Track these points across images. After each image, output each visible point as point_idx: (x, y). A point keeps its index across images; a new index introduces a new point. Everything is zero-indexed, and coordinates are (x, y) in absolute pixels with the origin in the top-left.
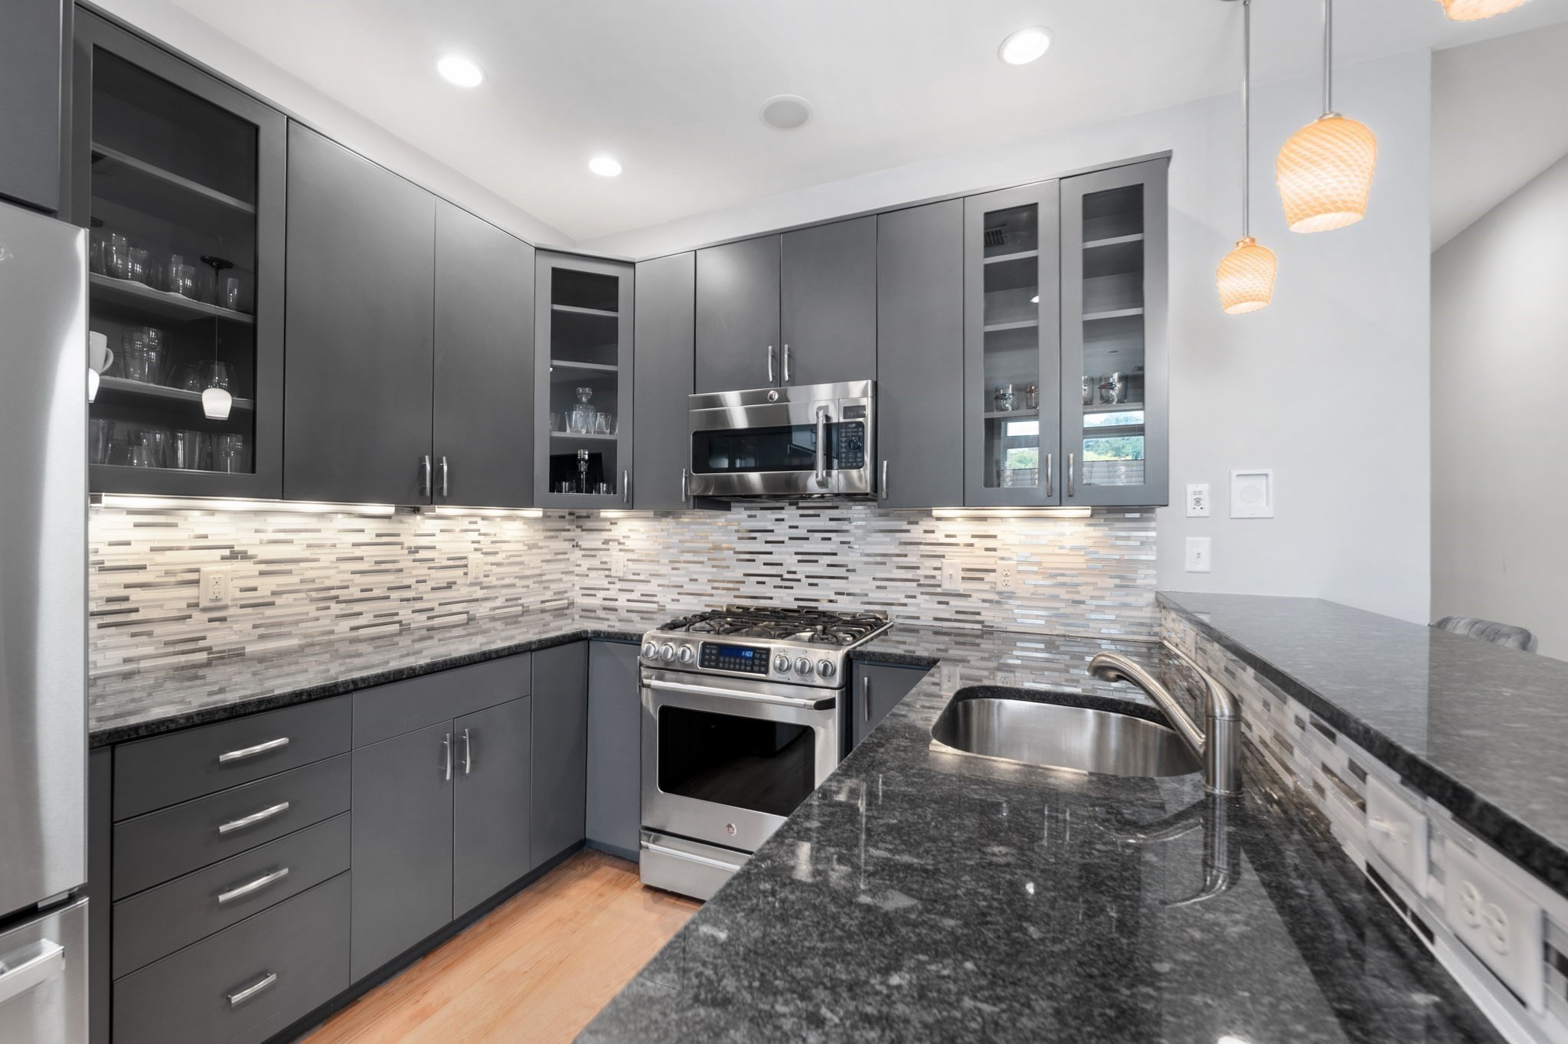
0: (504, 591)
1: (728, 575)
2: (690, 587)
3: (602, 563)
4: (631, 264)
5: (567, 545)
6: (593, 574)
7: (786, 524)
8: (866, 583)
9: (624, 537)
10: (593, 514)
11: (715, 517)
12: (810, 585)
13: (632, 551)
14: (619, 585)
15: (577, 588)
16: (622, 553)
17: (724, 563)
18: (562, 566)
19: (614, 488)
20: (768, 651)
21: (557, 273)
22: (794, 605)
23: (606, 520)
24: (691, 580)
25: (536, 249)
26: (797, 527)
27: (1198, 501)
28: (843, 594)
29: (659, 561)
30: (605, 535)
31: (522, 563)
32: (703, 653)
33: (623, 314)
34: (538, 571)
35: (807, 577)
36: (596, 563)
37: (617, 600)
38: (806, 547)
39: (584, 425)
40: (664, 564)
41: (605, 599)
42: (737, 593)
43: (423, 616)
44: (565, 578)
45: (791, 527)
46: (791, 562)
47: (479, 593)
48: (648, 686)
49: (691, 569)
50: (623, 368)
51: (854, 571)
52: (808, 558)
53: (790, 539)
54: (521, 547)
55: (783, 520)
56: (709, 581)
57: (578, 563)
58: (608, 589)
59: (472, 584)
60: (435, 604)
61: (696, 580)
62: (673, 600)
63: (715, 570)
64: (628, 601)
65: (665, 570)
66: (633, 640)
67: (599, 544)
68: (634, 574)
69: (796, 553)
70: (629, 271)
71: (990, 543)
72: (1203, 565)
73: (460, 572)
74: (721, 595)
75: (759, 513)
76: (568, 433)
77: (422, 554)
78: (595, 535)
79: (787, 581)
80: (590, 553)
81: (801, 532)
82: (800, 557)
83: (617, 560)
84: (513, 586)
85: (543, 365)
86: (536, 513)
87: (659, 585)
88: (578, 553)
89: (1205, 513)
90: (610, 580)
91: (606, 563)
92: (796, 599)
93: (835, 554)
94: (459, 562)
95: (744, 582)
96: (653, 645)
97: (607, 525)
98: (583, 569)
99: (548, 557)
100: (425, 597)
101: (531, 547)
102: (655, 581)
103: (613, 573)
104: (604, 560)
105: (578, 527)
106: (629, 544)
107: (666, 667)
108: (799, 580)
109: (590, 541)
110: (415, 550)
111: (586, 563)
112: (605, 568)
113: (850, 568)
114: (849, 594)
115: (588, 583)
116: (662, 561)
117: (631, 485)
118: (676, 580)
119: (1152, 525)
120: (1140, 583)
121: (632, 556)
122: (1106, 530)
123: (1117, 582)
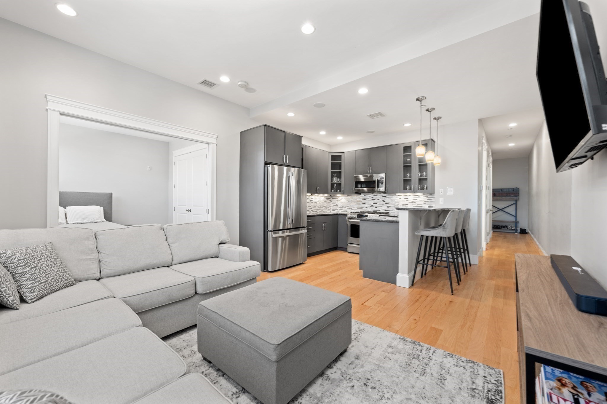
0: (321, 209)
1: (360, 206)
2: (353, 209)
4: (344, 153)
5: (330, 201)
6: (335, 207)
7: (371, 197)
8: (385, 207)
11: (357, 196)
13: (342, 202)
14: (340, 208)
17: (360, 204)
18: (329, 205)
19: (340, 191)
20: (367, 215)
21: (332, 156)
22: (373, 211)
23: (337, 196)
25: (329, 152)
27: (442, 192)
30: (337, 199)
31: (323, 204)
32: (357, 216)
33: (342, 161)
34: (325, 206)
35: (375, 206)
36: (335, 204)
38: (375, 201)
39: (335, 180)
42: (361, 209)
43: (312, 211)
44: (330, 207)
46: (372, 204)
47: (318, 209)
48: (349, 221)
49: (353, 205)
50: (342, 170)
52: (375, 203)
53: (372, 199)
54: (323, 201)
56: (357, 207)
59: (317, 207)
60: (313, 210)
63: (358, 205)
65: (349, 205)
66: (346, 215)
67: (336, 201)
68: (342, 206)
69: (373, 202)
70: (344, 154)
71: (407, 200)
72: (442, 203)
73: (316, 205)
74: (359, 209)
75: (366, 195)
76: (333, 182)
77: (312, 202)
78: (335, 199)
79: (371, 207)
80: (334, 203)
81: (374, 198)
83: (339, 204)
84: (322, 208)
85: (330, 170)
86: (326, 195)
88: (332, 203)
89: (443, 194)
93: (380, 202)
94: (316, 203)
95: (363, 207)
96: (349, 216)
97: (337, 198)
99: (327, 203)
100: (312, 208)
101: (325, 201)
104: (337, 204)
105: (331, 198)
106: (342, 201)
107: (351, 218)
109: (334, 200)
110: (311, 201)
111: (333, 205)
112: (337, 205)
113: (383, 204)
114: (382, 209)
115: (333, 208)
116: (348, 204)
117: (344, 190)
118: (351, 207)
119: (434, 196)
120: (432, 206)
121: (342, 203)
122: (427, 197)
123: (428, 206)
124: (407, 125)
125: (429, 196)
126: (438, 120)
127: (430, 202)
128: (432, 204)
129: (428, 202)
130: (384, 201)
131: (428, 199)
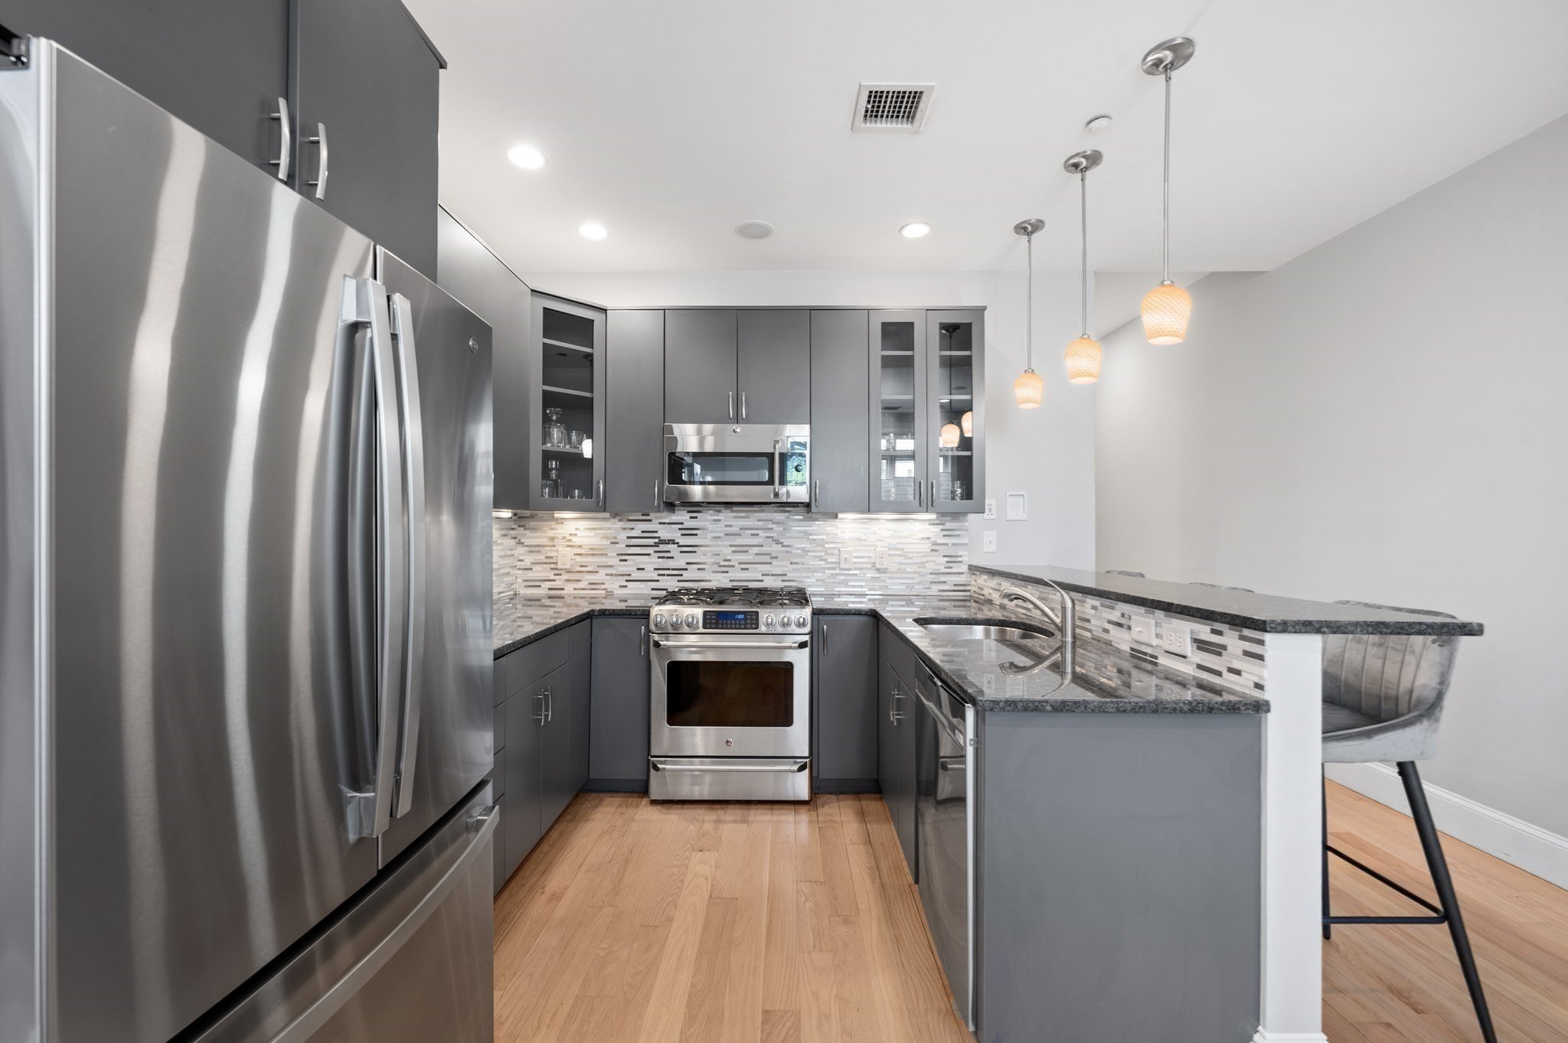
1: (671, 564)
2: (636, 575)
3: (546, 557)
4: (604, 311)
5: (513, 542)
6: (537, 568)
7: (722, 524)
8: (785, 566)
9: (571, 535)
10: (537, 515)
11: (655, 518)
12: (742, 569)
13: (579, 546)
14: (565, 576)
15: (519, 580)
16: (569, 549)
17: (668, 555)
18: (511, 561)
20: (756, 614)
21: (547, 311)
22: (730, 585)
23: (554, 520)
24: (638, 569)
25: (532, 290)
26: (731, 526)
27: (990, 510)
28: (768, 575)
29: (606, 555)
30: (551, 533)
32: (705, 619)
33: (597, 352)
35: (739, 563)
36: (541, 558)
37: (563, 589)
38: (739, 541)
40: (612, 557)
41: (549, 589)
42: (680, 578)
44: (513, 572)
45: (726, 526)
46: (727, 552)
48: (660, 647)
49: (637, 561)
50: (597, 395)
51: (777, 558)
52: (740, 549)
53: (726, 535)
55: (720, 520)
56: (655, 569)
57: (521, 558)
58: (554, 580)
61: (643, 569)
62: (621, 586)
63: (661, 560)
64: (575, 589)
65: (615, 561)
67: (544, 541)
68: (581, 566)
69: (731, 546)
70: (601, 316)
72: (993, 548)
74: (667, 580)
75: (698, 515)
76: (551, 447)
79: (724, 567)
80: (535, 549)
81: (735, 530)
82: (734, 549)
83: (565, 556)
85: (536, 388)
87: (607, 575)
88: (520, 550)
89: (994, 517)
90: (556, 572)
91: (551, 557)
92: (731, 581)
93: (762, 546)
95: (686, 569)
97: (555, 525)
98: (527, 563)
102: (603, 572)
103: (559, 566)
104: (549, 554)
105: (519, 526)
106: (576, 541)
108: (733, 566)
111: (530, 558)
112: (551, 562)
113: (773, 555)
114: (772, 575)
115: (530, 575)
116: (609, 554)
117: (602, 493)
118: (624, 570)
119: (966, 524)
120: (959, 559)
121: (579, 551)
122: (941, 527)
123: (947, 559)
124: (916, 231)
125: (948, 525)
126: (1032, 232)
127: (953, 544)
128: (960, 554)
129: (947, 544)
130: (778, 542)
131: (945, 533)
